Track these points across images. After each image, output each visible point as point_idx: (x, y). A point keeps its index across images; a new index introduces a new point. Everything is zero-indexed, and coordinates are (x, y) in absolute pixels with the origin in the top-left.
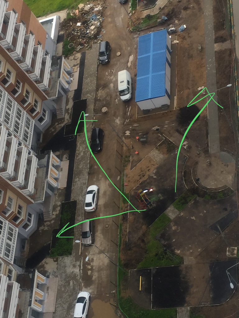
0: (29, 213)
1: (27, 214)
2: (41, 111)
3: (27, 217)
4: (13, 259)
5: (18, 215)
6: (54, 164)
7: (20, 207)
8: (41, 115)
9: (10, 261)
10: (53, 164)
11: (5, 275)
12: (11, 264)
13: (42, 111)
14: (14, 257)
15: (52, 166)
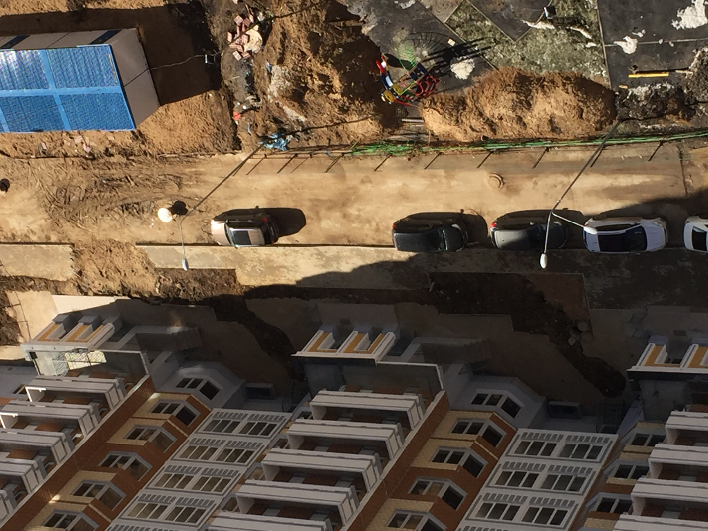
0: (473, 403)
1: (477, 407)
2: (185, 394)
3: (484, 406)
4: (605, 436)
5: (482, 432)
6: (331, 344)
7: (459, 429)
8: (196, 393)
9: (611, 442)
10: (332, 348)
11: (650, 453)
12: (618, 442)
13: (186, 389)
14: (597, 432)
15: (337, 348)
